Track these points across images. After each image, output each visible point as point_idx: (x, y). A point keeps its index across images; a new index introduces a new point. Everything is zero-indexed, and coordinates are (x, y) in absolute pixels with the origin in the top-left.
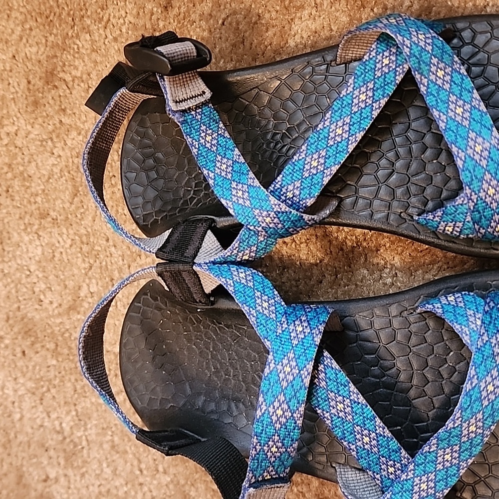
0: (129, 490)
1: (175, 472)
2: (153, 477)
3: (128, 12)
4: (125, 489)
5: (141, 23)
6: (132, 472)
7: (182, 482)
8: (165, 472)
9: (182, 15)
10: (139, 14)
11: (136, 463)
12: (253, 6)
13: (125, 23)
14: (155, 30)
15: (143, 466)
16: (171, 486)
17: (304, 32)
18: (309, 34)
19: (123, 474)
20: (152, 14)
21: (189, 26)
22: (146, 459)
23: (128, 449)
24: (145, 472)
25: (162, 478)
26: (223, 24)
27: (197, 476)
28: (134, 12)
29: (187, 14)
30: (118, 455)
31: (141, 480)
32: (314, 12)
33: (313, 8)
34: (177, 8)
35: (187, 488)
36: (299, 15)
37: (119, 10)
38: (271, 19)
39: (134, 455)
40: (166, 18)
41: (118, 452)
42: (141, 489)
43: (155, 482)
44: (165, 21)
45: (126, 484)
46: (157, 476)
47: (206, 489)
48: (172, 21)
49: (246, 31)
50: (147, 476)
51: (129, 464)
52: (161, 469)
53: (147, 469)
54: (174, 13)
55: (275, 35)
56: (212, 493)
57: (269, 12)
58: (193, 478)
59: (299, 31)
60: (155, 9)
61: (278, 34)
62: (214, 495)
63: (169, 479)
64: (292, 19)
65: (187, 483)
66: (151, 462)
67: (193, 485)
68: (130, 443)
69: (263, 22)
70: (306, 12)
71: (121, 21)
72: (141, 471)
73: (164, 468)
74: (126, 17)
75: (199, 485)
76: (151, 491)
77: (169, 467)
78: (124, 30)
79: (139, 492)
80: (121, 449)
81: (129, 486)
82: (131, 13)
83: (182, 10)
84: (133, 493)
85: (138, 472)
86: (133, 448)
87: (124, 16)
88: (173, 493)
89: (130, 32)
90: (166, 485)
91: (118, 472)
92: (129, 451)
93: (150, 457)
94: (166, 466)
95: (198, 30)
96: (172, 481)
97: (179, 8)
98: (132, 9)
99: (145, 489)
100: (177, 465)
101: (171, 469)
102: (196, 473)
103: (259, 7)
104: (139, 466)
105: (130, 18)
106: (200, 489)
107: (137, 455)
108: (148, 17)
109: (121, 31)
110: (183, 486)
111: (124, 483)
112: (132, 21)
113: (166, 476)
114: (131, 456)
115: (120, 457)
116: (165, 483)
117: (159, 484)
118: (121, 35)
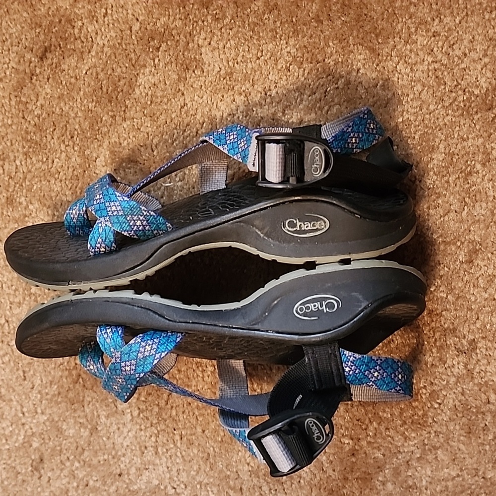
0: (14, 430)
1: (50, 412)
2: (33, 417)
3: (11, 59)
4: (11, 429)
5: (21, 68)
6: (16, 415)
7: (56, 419)
8: (43, 413)
9: (54, 65)
10: (20, 62)
11: (19, 408)
12: (109, 62)
13: (8, 68)
14: (33, 75)
15: (25, 410)
16: (47, 423)
17: (146, 84)
18: (150, 85)
19: (8, 417)
20: (31, 62)
21: (60, 73)
22: (27, 405)
23: (13, 397)
24: (26, 414)
25: (40, 417)
26: (86, 73)
27: (67, 414)
28: (16, 60)
29: (58, 64)
30: (4, 403)
31: (23, 421)
32: (153, 70)
33: (152, 67)
34: (50, 59)
35: (60, 423)
36: (142, 71)
37: (4, 58)
38: (122, 73)
39: (18, 402)
40: (41, 66)
41: (4, 401)
42: (23, 428)
43: (34, 421)
44: (41, 68)
45: (11, 425)
46: (37, 416)
47: (75, 422)
48: (46, 69)
49: (103, 80)
50: (28, 417)
51: (13, 409)
52: (39, 411)
53: (28, 412)
54: (48, 62)
55: (125, 84)
56: (79, 425)
57: (121, 67)
58: (65, 414)
59: (143, 83)
60: (33, 59)
61: (127, 84)
62: (81, 426)
63: (46, 418)
64: (137, 74)
65: (60, 420)
66: (32, 406)
67: (64, 421)
68: (14, 394)
69: (116, 74)
70: (147, 70)
71: (6, 66)
72: (23, 414)
73: (41, 410)
74: (9, 63)
75: (69, 420)
76: (32, 429)
77: (45, 409)
78: (8, 73)
79: (22, 430)
80: (7, 398)
81: (14, 426)
82: (13, 61)
83: (54, 61)
84: (17, 431)
85: (21, 415)
86: (16, 397)
87: (8, 62)
88: (49, 428)
89: (13, 75)
90: (44, 423)
91: (4, 417)
92: (14, 399)
93: (30, 402)
94: (43, 408)
95: (67, 76)
96: (48, 419)
97: (52, 59)
98: (15, 57)
99: (27, 427)
100: (52, 407)
101: (47, 410)
102: (67, 411)
103: (113, 64)
104: (22, 410)
105: (12, 64)
106: (70, 424)
107: (20, 402)
108: (27, 64)
109: (5, 73)
110: (57, 422)
111: (10, 424)
112: (15, 67)
113: (44, 416)
114: (15, 403)
115: (7, 404)
116: (43, 421)
117: (38, 422)
118: (6, 76)
